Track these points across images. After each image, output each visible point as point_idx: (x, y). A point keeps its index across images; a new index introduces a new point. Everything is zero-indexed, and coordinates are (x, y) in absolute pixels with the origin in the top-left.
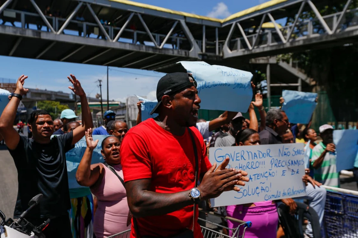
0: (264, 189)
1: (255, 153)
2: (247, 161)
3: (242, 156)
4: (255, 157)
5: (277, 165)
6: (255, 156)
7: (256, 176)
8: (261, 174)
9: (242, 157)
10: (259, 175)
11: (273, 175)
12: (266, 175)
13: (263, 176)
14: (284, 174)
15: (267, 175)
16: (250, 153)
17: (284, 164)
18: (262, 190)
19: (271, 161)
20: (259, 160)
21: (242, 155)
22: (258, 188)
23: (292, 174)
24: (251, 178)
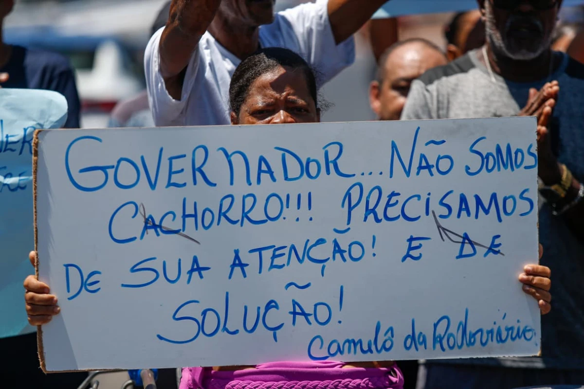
0: (309, 310)
1: (262, 159)
2: (224, 188)
3: (198, 170)
4: (265, 177)
5: (380, 211)
6: (260, 171)
7: (267, 255)
8: (293, 247)
9: (198, 174)
10: (278, 253)
11: (356, 255)
12: (315, 253)
13: (303, 255)
14: (414, 253)
15: (323, 251)
16: (237, 160)
17: (415, 208)
18: (294, 313)
19: (348, 195)
20: (282, 187)
21: (197, 165)
22: (276, 307)
23: (461, 256)
24: (238, 263)
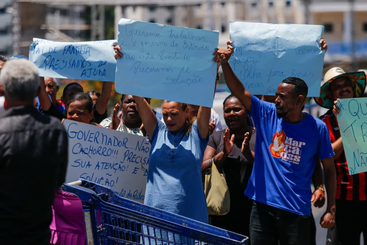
0: (109, 182)
1: (110, 139)
2: (100, 145)
3: (96, 138)
4: (110, 143)
5: (131, 159)
6: (109, 142)
7: (105, 164)
8: (111, 164)
9: (96, 139)
10: (107, 165)
11: (123, 169)
12: (115, 167)
13: (112, 167)
14: (135, 172)
15: (116, 167)
16: (105, 137)
17: (138, 160)
18: (106, 182)
19: (126, 153)
20: (112, 147)
21: (96, 137)
22: (103, 179)
23: (144, 175)
24: (98, 166)
